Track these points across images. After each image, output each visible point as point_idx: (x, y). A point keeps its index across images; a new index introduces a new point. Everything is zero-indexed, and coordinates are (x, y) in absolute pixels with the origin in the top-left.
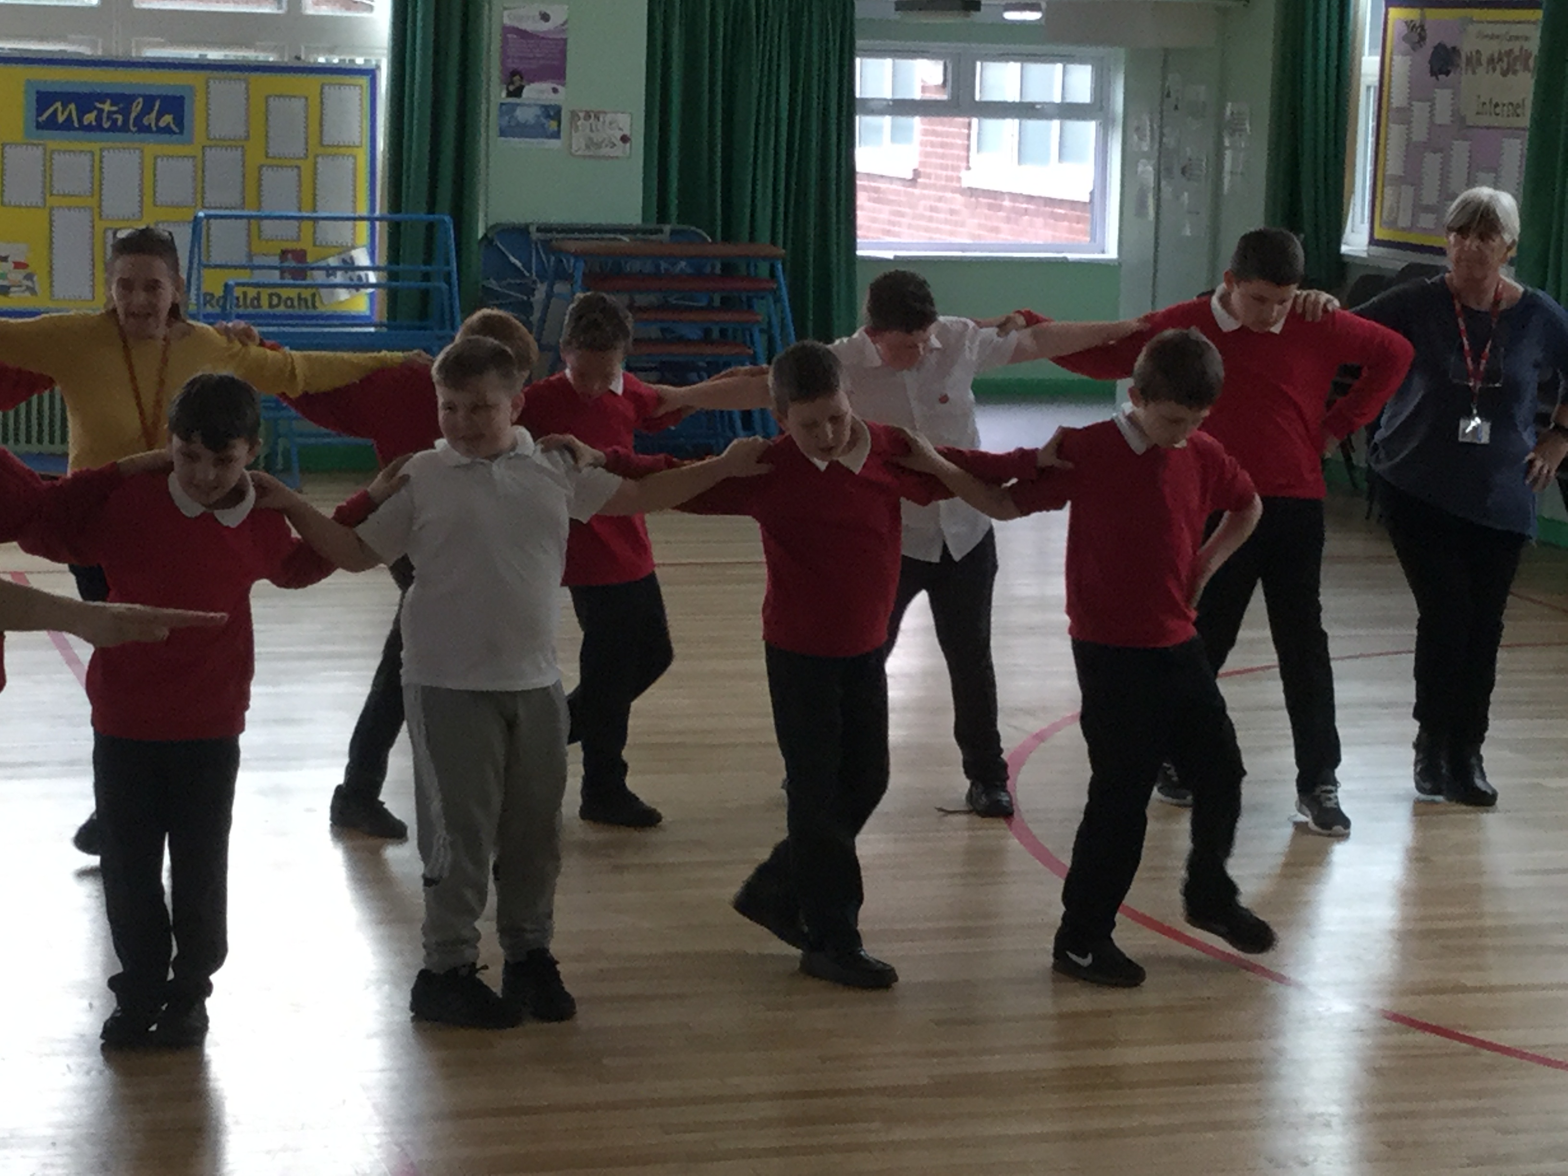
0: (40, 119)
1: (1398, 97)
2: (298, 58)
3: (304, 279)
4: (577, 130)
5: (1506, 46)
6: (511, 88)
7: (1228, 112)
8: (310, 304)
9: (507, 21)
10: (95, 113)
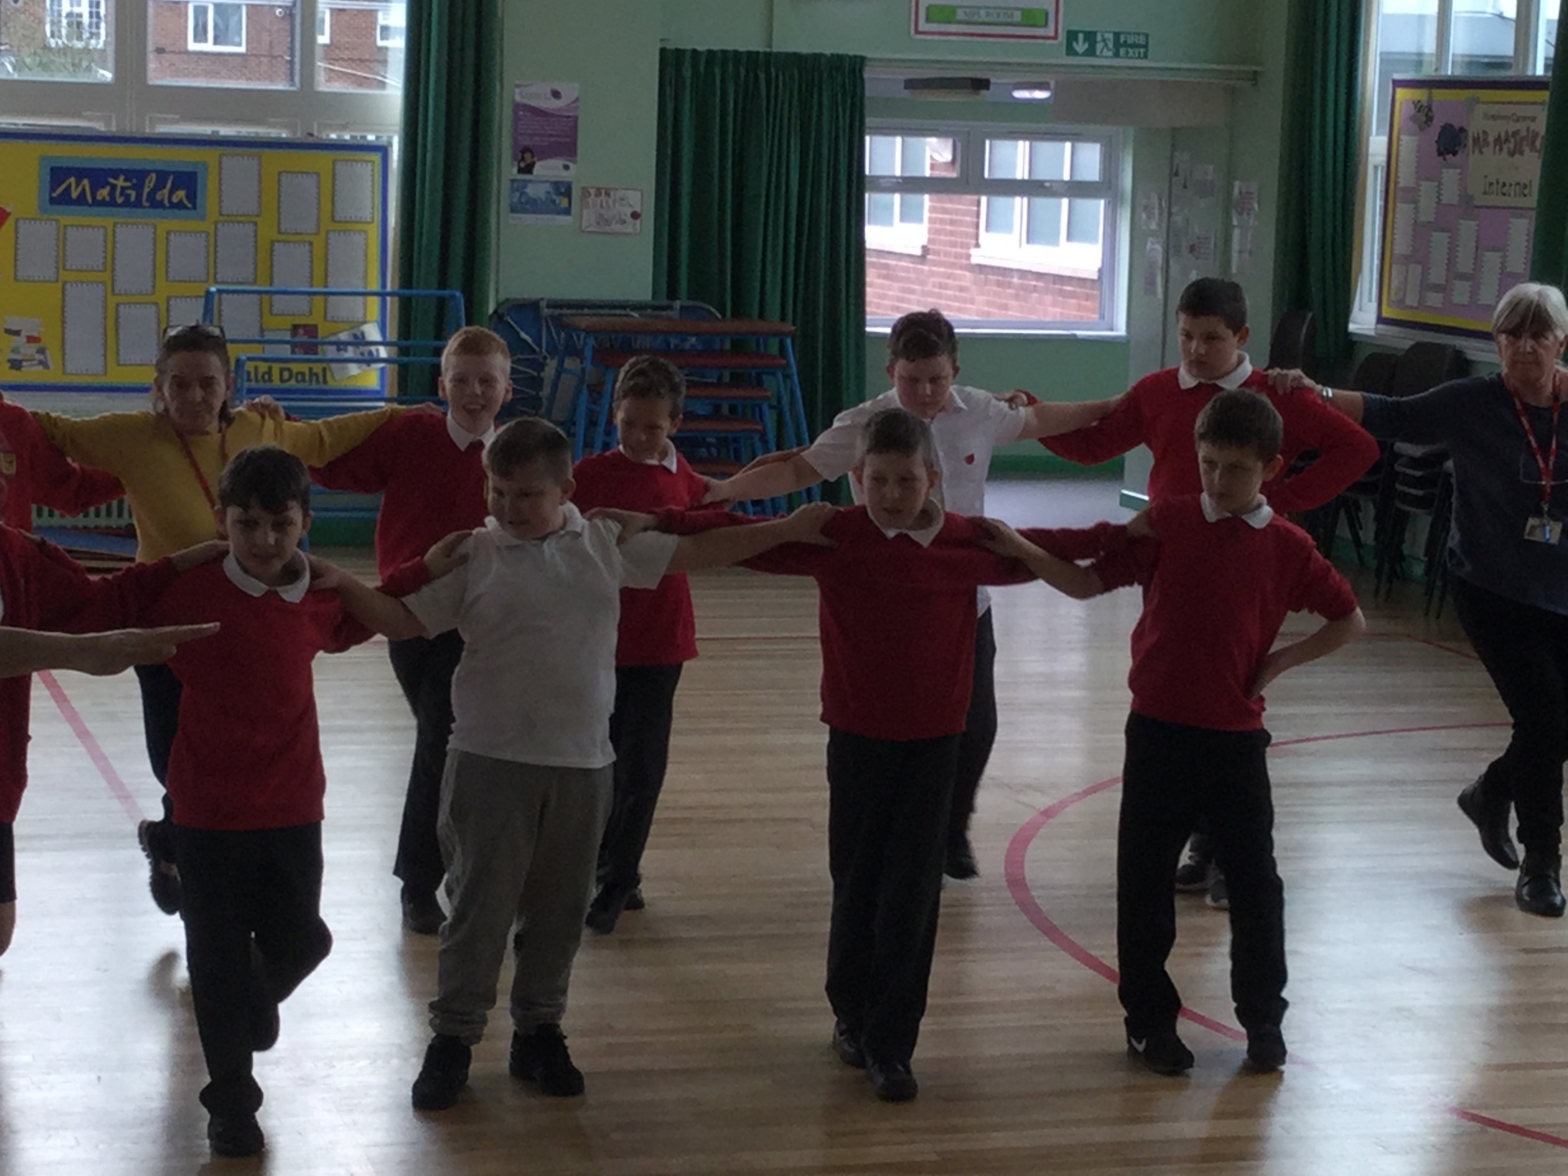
0: (54, 195)
1: (1405, 176)
2: (311, 135)
3: (316, 353)
4: (588, 206)
5: (1513, 127)
6: (522, 165)
7: (1236, 191)
8: (321, 379)
9: (518, 98)
10: (108, 188)
